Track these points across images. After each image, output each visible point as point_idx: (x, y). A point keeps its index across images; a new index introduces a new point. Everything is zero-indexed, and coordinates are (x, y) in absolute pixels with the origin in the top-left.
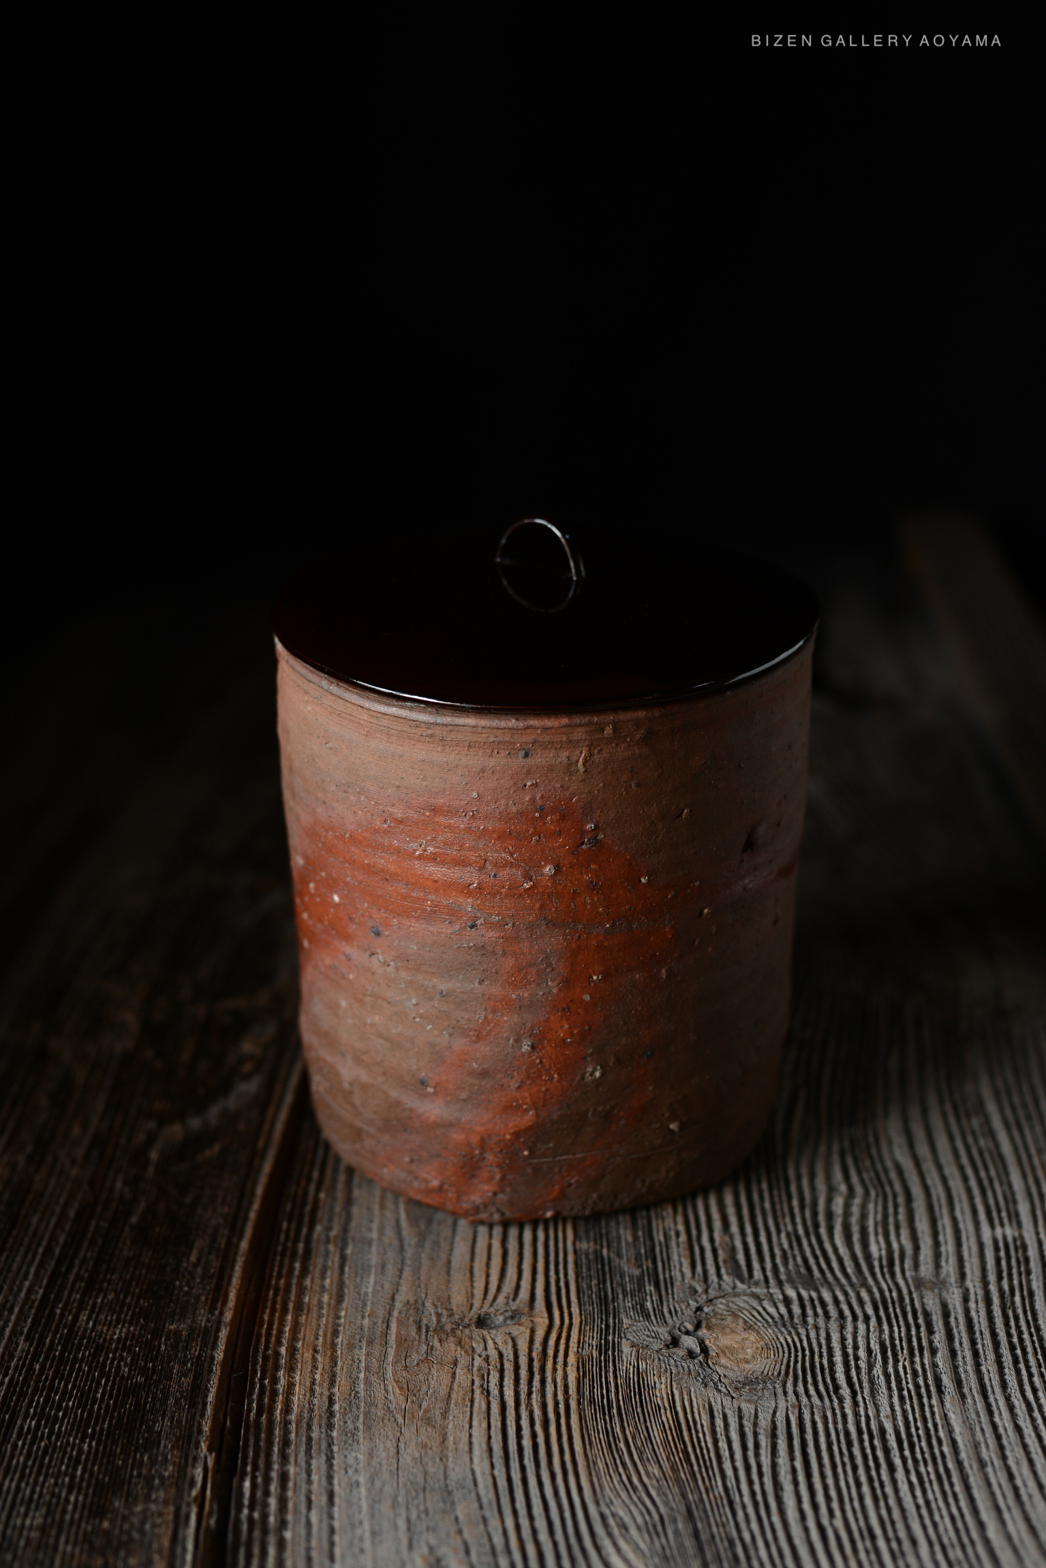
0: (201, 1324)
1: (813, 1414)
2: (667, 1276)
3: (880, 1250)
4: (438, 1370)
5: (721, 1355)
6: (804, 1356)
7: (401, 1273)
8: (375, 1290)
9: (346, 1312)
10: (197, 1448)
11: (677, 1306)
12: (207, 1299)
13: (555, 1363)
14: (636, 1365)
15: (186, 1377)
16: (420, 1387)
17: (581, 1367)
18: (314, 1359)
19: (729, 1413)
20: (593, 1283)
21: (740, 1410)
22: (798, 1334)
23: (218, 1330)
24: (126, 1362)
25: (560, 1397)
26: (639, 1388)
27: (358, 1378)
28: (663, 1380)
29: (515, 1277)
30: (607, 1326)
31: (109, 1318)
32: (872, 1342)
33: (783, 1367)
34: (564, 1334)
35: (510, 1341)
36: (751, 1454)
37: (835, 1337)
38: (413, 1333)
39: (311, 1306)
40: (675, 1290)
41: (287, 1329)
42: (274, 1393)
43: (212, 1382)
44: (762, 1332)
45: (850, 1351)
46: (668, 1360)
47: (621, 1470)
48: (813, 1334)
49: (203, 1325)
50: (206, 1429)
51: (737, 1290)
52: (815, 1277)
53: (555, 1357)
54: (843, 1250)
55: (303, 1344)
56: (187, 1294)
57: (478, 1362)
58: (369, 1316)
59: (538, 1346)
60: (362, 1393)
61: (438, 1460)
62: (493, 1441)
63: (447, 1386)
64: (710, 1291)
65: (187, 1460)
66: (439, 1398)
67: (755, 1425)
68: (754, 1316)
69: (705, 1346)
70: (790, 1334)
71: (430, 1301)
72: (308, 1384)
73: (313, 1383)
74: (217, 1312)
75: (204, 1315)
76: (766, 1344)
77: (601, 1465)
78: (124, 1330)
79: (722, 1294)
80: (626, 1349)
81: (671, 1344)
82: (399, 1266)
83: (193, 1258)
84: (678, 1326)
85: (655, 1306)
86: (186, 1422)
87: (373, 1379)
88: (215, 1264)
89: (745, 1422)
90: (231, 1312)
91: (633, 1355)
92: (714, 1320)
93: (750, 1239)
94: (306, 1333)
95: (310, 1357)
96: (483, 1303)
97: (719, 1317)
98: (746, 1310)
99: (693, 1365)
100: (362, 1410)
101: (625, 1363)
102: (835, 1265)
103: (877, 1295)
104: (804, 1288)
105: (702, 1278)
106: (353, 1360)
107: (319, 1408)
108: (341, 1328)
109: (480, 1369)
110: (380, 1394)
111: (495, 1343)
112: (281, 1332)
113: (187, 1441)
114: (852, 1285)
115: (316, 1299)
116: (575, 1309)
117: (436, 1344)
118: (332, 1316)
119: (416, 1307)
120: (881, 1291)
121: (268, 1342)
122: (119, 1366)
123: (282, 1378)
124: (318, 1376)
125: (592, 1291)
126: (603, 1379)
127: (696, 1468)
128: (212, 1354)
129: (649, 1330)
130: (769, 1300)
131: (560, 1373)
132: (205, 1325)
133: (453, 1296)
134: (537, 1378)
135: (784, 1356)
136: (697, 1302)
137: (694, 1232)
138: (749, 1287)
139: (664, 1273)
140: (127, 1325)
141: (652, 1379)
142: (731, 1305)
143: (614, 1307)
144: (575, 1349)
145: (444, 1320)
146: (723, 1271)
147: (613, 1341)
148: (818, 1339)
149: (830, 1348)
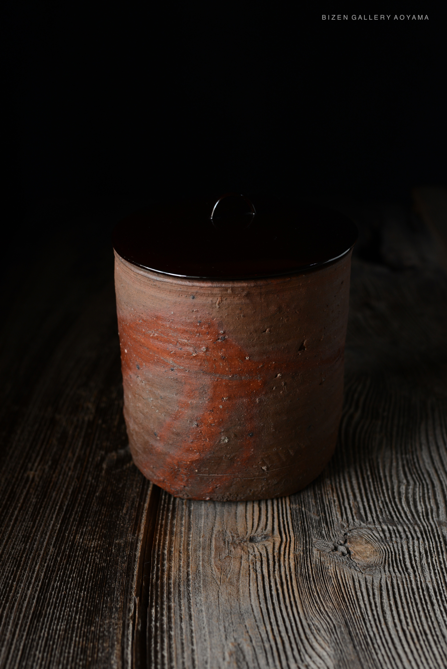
0: (129, 540)
1: (397, 580)
2: (331, 519)
3: (422, 508)
4: (234, 561)
5: (356, 554)
6: (392, 555)
7: (215, 518)
8: (204, 526)
9: (192, 535)
10: (131, 595)
11: (336, 533)
12: (131, 529)
13: (284, 558)
14: (320, 559)
15: (124, 563)
16: (227, 568)
17: (296, 559)
18: (180, 556)
19: (361, 580)
20: (299, 523)
21: (366, 578)
22: (389, 545)
23: (137, 543)
24: (97, 557)
25: (288, 573)
26: (322, 569)
27: (199, 564)
28: (332, 565)
29: (265, 520)
30: (306, 542)
31: (89, 538)
32: (421, 549)
33: (383, 560)
34: (288, 545)
35: (264, 548)
36: (371, 598)
37: (405, 547)
38: (222, 544)
39: (177, 533)
40: (335, 526)
41: (167, 542)
42: (163, 571)
43: (135, 566)
44: (373, 545)
45: (412, 553)
46: (333, 556)
47: (316, 605)
48: (395, 545)
49: (130, 541)
50: (134, 586)
51: (361, 526)
52: (395, 521)
53: (284, 555)
54: (406, 509)
55: (174, 549)
56: (122, 527)
57: (251, 557)
58: (202, 537)
59: (276, 550)
60: (201, 571)
61: (236, 600)
62: (259, 592)
63: (238, 568)
64: (350, 526)
65: (127, 600)
66: (235, 573)
67: (373, 585)
68: (369, 537)
69: (349, 550)
70: (385, 545)
71: (229, 530)
72: (178, 567)
73: (180, 566)
74: (136, 535)
75: (130, 536)
76: (375, 550)
77: (307, 603)
78: (96, 543)
79: (355, 528)
80: (315, 552)
81: (334, 549)
82: (214, 515)
83: (124, 511)
84: (337, 541)
85: (327, 533)
86: (126, 583)
87: (206, 564)
88: (134, 514)
89: (368, 584)
90: (142, 535)
91: (318, 554)
92: (352, 539)
93: (366, 504)
94: (175, 544)
95: (178, 555)
96: (252, 531)
97: (354, 538)
98: (366, 534)
99: (345, 559)
100: (202, 578)
101: (315, 558)
102: (403, 515)
103: (422, 529)
104: (390, 525)
105: (346, 521)
106: (196, 556)
107: (183, 577)
108: (191, 542)
109: (252, 560)
110: (209, 571)
111: (258, 549)
112: (164, 544)
113: (126, 592)
114: (411, 524)
115: (179, 529)
116: (292, 534)
117: (232, 549)
118: (186, 537)
119: (223, 533)
120: (423, 526)
121: (159, 548)
122: (94, 558)
123: (166, 564)
124: (181, 563)
125: (299, 526)
126: (306, 565)
127: (348, 604)
128: (135, 553)
129: (324, 543)
130: (376, 530)
131: (287, 562)
132: (131, 541)
133: (239, 528)
134: (277, 564)
135: (383, 555)
136: (345, 531)
137: (341, 500)
138: (367, 525)
139: (330, 519)
140: (97, 540)
141: (327, 565)
142: (359, 532)
143: (309, 533)
144: (293, 552)
145: (235, 539)
146: (355, 517)
147: (309, 548)
148: (398, 548)
149: (403, 552)
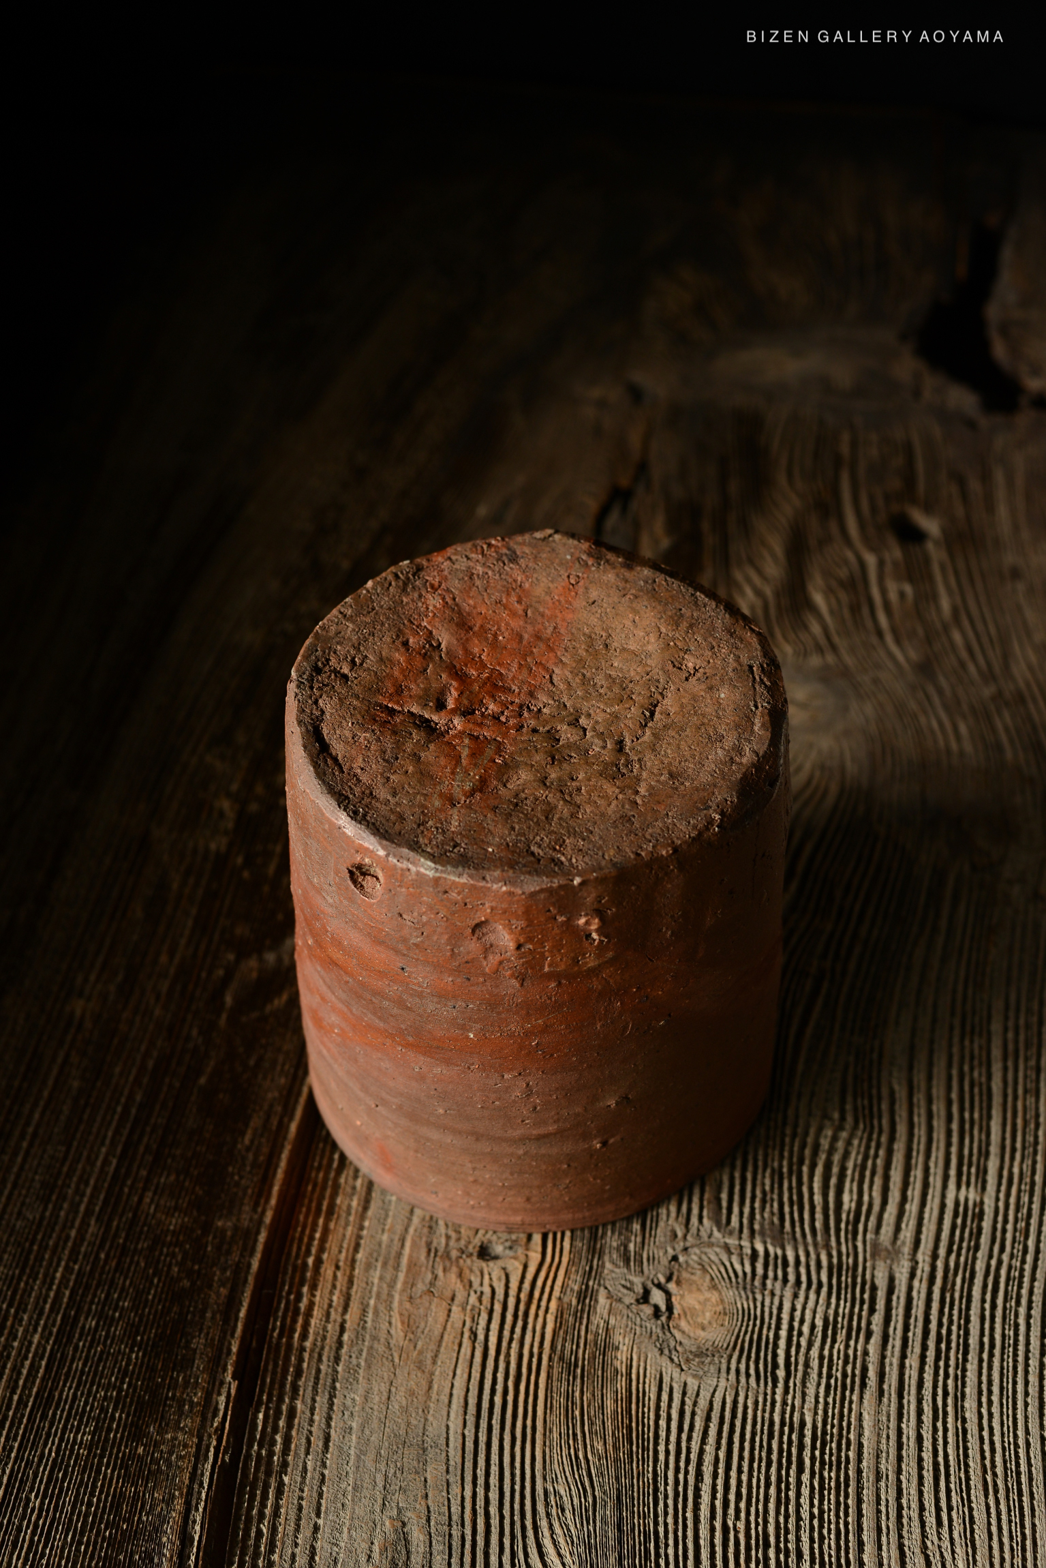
0: (244, 1223)
1: (747, 1397)
3: (851, 1201)
4: (437, 1305)
5: (683, 1317)
6: (754, 1325)
9: (370, 1222)
10: (224, 1373)
11: (656, 1252)
12: (253, 1192)
13: (539, 1307)
14: (607, 1319)
15: (224, 1286)
16: (419, 1324)
17: (559, 1316)
18: (335, 1277)
19: (675, 1386)
21: (685, 1384)
22: (755, 1300)
23: (258, 1233)
24: (177, 1261)
25: (536, 1350)
26: (605, 1347)
27: (368, 1305)
28: (627, 1341)
30: (591, 1268)
31: (168, 1204)
32: (818, 1316)
33: (733, 1338)
34: (552, 1275)
35: (503, 1277)
36: (684, 1436)
37: (787, 1307)
38: (423, 1256)
39: (341, 1210)
40: (658, 1232)
41: (317, 1235)
42: (296, 1313)
44: (723, 1293)
45: (796, 1324)
46: (635, 1318)
47: (571, 1442)
48: (767, 1301)
49: (246, 1225)
50: (234, 1349)
51: (713, 1240)
52: (785, 1230)
53: (540, 1300)
54: (818, 1198)
55: (328, 1256)
56: (237, 1184)
58: (388, 1230)
59: (527, 1286)
60: (369, 1325)
61: (420, 1410)
62: (470, 1394)
63: (442, 1325)
64: (689, 1237)
65: (215, 1384)
66: (433, 1339)
67: (695, 1403)
68: (720, 1273)
69: (671, 1304)
70: (747, 1299)
71: (443, 1219)
72: (326, 1306)
73: (330, 1306)
74: (260, 1210)
75: (248, 1212)
76: (724, 1309)
77: (555, 1435)
78: (179, 1220)
79: (698, 1242)
80: (602, 1300)
81: (641, 1299)
83: (247, 1139)
84: (652, 1276)
85: (637, 1249)
86: (219, 1340)
87: (381, 1308)
88: (265, 1150)
89: (687, 1399)
90: (272, 1212)
91: (606, 1308)
92: (685, 1275)
94: (332, 1243)
95: (332, 1274)
97: (690, 1270)
98: (716, 1265)
99: (654, 1326)
100: (366, 1343)
101: (598, 1316)
102: (806, 1216)
103: (835, 1260)
104: (772, 1242)
105: (684, 1221)
106: (367, 1283)
107: (332, 1337)
108: (362, 1242)
109: (472, 1308)
110: (385, 1326)
111: (491, 1279)
112: (312, 1238)
113: (217, 1363)
114: (815, 1245)
115: (346, 1203)
116: (566, 1247)
117: (440, 1274)
118: (357, 1225)
119: (430, 1225)
120: (840, 1254)
121: (299, 1248)
122: (170, 1264)
123: (305, 1295)
124: (335, 1298)
126: (576, 1333)
127: (634, 1448)
128: (249, 1261)
129: (626, 1279)
130: (738, 1254)
131: (540, 1320)
132: (248, 1225)
134: (520, 1323)
135: (737, 1325)
136: (674, 1250)
138: (724, 1237)
140: (182, 1215)
141: (618, 1338)
143: (601, 1245)
144: (558, 1294)
145: (451, 1244)
146: (705, 1213)
147: (593, 1288)
148: (771, 1308)
149: (779, 1319)
